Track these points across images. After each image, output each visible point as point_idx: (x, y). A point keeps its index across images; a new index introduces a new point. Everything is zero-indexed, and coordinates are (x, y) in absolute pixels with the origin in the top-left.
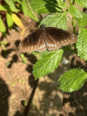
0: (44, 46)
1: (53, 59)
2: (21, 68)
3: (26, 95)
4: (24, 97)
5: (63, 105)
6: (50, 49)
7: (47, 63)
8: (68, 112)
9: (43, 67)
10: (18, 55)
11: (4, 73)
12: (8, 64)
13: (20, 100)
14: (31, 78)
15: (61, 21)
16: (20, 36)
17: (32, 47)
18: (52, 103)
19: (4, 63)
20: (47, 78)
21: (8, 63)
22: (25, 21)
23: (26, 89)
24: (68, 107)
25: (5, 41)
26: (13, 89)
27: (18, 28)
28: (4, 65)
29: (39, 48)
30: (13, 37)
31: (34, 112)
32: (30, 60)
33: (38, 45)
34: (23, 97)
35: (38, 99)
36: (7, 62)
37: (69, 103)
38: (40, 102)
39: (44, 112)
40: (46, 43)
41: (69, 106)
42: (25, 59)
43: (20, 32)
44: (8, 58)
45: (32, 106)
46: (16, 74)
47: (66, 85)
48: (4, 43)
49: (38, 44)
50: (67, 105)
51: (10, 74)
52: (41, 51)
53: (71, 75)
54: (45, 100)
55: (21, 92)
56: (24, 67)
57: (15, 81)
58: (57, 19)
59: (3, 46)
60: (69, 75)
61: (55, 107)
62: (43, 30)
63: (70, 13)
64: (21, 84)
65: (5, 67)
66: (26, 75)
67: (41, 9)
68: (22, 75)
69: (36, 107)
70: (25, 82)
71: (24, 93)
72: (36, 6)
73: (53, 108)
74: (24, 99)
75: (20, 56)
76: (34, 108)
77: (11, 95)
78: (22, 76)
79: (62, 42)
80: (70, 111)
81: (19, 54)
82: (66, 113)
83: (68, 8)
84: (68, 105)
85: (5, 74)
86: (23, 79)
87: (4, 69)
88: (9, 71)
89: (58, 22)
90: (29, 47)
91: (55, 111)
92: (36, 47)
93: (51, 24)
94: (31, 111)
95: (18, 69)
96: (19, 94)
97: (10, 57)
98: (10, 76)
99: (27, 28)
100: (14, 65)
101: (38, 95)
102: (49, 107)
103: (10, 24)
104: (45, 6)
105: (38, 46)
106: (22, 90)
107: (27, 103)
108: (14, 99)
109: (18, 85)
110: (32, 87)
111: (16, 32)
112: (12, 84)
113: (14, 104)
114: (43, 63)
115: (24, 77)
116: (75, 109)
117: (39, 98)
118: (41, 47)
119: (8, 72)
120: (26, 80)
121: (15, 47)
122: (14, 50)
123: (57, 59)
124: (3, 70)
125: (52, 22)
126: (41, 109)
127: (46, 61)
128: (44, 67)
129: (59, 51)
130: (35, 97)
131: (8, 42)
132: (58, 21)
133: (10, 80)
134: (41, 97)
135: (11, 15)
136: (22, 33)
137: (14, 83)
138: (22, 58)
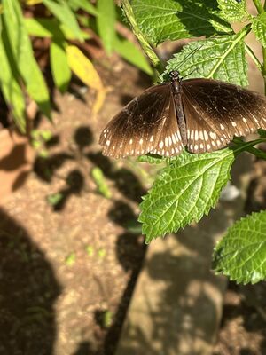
0: (176, 137)
1: (202, 179)
2: (94, 211)
3: (110, 293)
4: (105, 300)
5: (223, 325)
6: (196, 147)
7: (182, 191)
8: (238, 348)
9: (170, 204)
10: (84, 171)
11: (42, 226)
12: (54, 200)
13: (91, 308)
14: (123, 241)
15: (230, 62)
16: (89, 115)
17: (141, 141)
18: (187, 318)
19: (43, 195)
20: (171, 242)
21: (53, 196)
22: (105, 69)
23: (109, 275)
24: (239, 332)
25: (45, 130)
26: (70, 276)
27: (83, 91)
28: (43, 203)
29: (161, 145)
30: (70, 116)
31: (135, 344)
32: (120, 188)
33: (159, 134)
34: (99, 298)
35: (145, 307)
36: (51, 192)
37: (240, 320)
38: (153, 315)
39: (165, 347)
40: (184, 128)
41: (241, 328)
42: (106, 185)
43: (90, 103)
44: (55, 180)
45: (129, 326)
46: (77, 229)
47: (238, 261)
48: (41, 137)
49: (160, 130)
50: (235, 326)
51: (60, 228)
52: (168, 154)
53: (254, 230)
54: (168, 308)
55: (93, 285)
56: (102, 209)
57: (75, 252)
58: (218, 54)
59: (38, 144)
60: (249, 229)
61: (200, 332)
62: (175, 89)
63: (259, 36)
64: (94, 260)
65: (46, 207)
66: (108, 234)
67: (164, 24)
68: (96, 232)
69: (139, 330)
70: (107, 254)
71: (103, 289)
72: (150, 17)
73: (193, 335)
74: (104, 307)
75: (91, 175)
76: (133, 332)
77: (65, 294)
78: (97, 236)
79: (234, 124)
80: (245, 344)
81: (88, 170)
82: (230, 349)
83: (250, 22)
84: (239, 325)
85: (47, 231)
86: (100, 243)
87: (44, 214)
88: (56, 220)
89: (221, 64)
90: (131, 142)
91: (199, 344)
92: (152, 139)
93: (197, 69)
94: (124, 343)
95: (83, 215)
96: (90, 289)
97: (61, 178)
98: (62, 236)
99: (110, 89)
100: (73, 201)
101: (145, 294)
102: (180, 330)
103: (61, 77)
104: (179, 15)
105: (158, 138)
106: (96, 279)
107: (112, 318)
108: (72, 305)
109: (84, 264)
110: (126, 268)
111: (78, 103)
112: (67, 259)
113: (74, 322)
114: (169, 193)
115: (101, 238)
116: (258, 338)
117: (148, 303)
118: (168, 141)
119: (53, 223)
120: (108, 247)
121: (74, 146)
122: (71, 158)
123: (215, 179)
124: (39, 216)
125: (200, 65)
126: (155, 336)
127: (180, 185)
128: (174, 205)
129: (220, 154)
130: (138, 300)
131: (55, 132)
132: (221, 61)
133: (61, 249)
134: (154, 300)
135: (64, 49)
136: (97, 106)
137: (73, 256)
138: (95, 182)
